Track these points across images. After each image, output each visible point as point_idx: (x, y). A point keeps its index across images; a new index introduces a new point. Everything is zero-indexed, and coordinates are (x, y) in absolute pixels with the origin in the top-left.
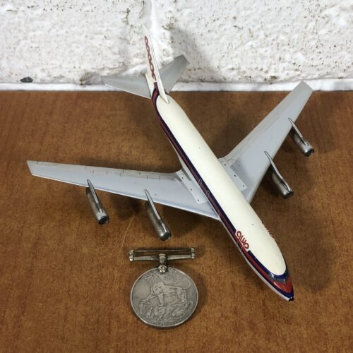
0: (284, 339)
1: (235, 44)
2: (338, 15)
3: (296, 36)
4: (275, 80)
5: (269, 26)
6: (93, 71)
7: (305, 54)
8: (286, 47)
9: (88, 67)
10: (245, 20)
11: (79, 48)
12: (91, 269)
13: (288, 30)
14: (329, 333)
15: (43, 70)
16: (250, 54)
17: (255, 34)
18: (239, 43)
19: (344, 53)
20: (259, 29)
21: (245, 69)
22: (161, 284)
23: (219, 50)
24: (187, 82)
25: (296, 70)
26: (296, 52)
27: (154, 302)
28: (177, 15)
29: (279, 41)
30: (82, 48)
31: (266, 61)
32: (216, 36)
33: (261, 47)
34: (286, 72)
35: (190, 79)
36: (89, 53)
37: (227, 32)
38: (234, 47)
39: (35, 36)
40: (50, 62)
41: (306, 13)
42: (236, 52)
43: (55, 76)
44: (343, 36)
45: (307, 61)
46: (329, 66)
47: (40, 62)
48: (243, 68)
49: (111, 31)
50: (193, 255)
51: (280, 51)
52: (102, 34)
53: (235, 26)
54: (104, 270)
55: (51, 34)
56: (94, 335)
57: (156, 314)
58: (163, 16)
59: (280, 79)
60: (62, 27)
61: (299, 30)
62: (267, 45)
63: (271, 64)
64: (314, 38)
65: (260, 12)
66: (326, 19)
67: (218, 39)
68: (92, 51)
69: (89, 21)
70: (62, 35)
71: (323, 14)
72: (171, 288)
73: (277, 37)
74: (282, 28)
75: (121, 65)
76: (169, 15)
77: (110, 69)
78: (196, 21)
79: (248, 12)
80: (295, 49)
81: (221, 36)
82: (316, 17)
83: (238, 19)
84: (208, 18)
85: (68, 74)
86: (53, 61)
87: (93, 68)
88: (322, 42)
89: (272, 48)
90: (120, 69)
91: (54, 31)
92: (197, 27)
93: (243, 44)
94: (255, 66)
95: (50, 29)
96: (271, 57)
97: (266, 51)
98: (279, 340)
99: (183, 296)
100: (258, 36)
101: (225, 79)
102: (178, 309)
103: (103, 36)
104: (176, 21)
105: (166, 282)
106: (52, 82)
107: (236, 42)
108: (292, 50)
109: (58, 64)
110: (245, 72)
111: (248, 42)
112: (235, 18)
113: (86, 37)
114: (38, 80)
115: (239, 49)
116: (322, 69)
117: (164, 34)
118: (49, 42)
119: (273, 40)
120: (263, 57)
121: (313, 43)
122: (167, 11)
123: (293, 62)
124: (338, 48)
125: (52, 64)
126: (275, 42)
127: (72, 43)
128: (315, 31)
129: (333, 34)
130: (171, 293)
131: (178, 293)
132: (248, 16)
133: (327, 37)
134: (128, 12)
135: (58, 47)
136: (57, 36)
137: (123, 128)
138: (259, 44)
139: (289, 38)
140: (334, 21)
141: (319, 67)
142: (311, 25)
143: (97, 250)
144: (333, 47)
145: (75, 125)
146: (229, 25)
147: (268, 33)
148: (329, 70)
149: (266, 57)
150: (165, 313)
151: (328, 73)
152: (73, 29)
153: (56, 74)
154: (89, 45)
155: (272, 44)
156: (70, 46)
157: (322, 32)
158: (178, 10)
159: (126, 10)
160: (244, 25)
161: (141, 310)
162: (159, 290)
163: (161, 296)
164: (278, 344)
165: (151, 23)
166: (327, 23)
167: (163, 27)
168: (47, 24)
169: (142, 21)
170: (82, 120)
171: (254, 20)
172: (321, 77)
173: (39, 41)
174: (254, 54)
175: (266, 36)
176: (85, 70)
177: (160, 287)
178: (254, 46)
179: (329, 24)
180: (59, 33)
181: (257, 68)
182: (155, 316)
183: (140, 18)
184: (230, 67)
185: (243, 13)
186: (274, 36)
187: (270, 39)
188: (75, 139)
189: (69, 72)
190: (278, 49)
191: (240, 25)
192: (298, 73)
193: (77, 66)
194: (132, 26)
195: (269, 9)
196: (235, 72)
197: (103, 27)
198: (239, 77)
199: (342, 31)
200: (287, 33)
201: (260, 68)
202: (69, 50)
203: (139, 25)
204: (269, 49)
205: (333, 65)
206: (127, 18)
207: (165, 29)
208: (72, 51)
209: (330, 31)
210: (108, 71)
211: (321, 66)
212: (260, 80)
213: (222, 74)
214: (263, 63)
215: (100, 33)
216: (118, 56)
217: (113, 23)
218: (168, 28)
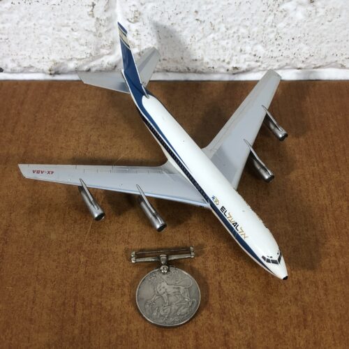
0: (237, 318)
1: (197, 36)
2: (295, 10)
3: (255, 29)
4: (237, 70)
5: (230, 19)
6: (61, 61)
7: (265, 46)
8: (247, 40)
9: (56, 57)
10: (207, 14)
11: (47, 39)
12: (59, 254)
13: (248, 23)
14: (279, 312)
15: (13, 60)
16: (212, 46)
17: (216, 28)
18: (201, 36)
19: (302, 45)
20: (220, 22)
21: (208, 61)
23: (182, 42)
25: (257, 61)
26: (256, 44)
28: (141, 9)
29: (240, 34)
30: (50, 40)
31: (227, 52)
32: (179, 29)
33: (223, 39)
34: (247, 63)
35: (157, 70)
36: (57, 44)
37: (190, 25)
38: (197, 39)
39: (4, 28)
40: (20, 53)
41: (264, 8)
42: (199, 44)
43: (25, 65)
44: (301, 29)
45: (267, 53)
46: (288, 57)
47: (9, 53)
48: (206, 59)
49: (77, 23)
51: (241, 43)
52: (69, 26)
53: (197, 20)
54: (70, 255)
55: (20, 26)
56: (61, 317)
58: (127, 10)
59: (242, 70)
60: (30, 20)
61: (258, 24)
62: (229, 38)
63: (232, 56)
64: (273, 31)
65: (220, 6)
66: (284, 13)
67: (181, 31)
68: (60, 43)
69: (56, 14)
70: (31, 27)
71: (281, 8)
72: (174, 288)
73: (238, 30)
74: (242, 21)
75: (88, 55)
76: (133, 9)
77: (78, 60)
78: (159, 14)
79: (209, 7)
80: (255, 41)
81: (184, 29)
82: (275, 12)
83: (199, 13)
84: (171, 13)
85: (37, 64)
86: (23, 52)
87: (61, 59)
88: (280, 35)
89: (233, 40)
90: (87, 59)
91: (22, 23)
92: (161, 20)
93: (205, 36)
94: (218, 58)
95: (19, 22)
96: (232, 49)
97: (227, 43)
98: (232, 319)
100: (219, 29)
101: (188, 69)
103: (70, 29)
104: (140, 14)
106: (22, 72)
107: (198, 35)
108: (252, 42)
109: (27, 55)
110: (208, 63)
111: (210, 34)
112: (196, 12)
113: (54, 29)
114: (9, 70)
115: (202, 41)
116: (281, 61)
117: (129, 26)
118: (18, 34)
119: (234, 33)
120: (225, 49)
121: (272, 36)
122: (132, 4)
123: (254, 53)
124: (296, 41)
125: (22, 55)
126: (236, 35)
127: (41, 34)
128: (274, 24)
129: (291, 26)
130: (174, 292)
132: (209, 10)
133: (285, 30)
134: (94, 5)
135: (26, 39)
136: (26, 28)
137: (92, 118)
138: (220, 37)
139: (249, 31)
140: (291, 15)
141: (279, 58)
142: (270, 18)
143: (65, 236)
144: (291, 40)
146: (191, 18)
147: (229, 26)
148: (288, 61)
149: (228, 49)
151: (287, 65)
152: (42, 22)
153: (26, 64)
154: (57, 36)
155: (233, 36)
156: (38, 38)
157: (281, 25)
158: (142, 4)
159: (91, 4)
160: (206, 18)
164: (231, 323)
165: (116, 16)
166: (285, 16)
167: (128, 20)
168: (15, 17)
169: (108, 14)
170: (53, 110)
171: (215, 14)
172: (281, 68)
173: (8, 33)
174: (216, 47)
175: (227, 29)
176: (53, 61)
178: (216, 38)
179: (287, 18)
180: (27, 25)
181: (219, 60)
183: (105, 11)
184: (194, 58)
185: (204, 7)
186: (234, 29)
187: (231, 32)
188: (46, 128)
189: (38, 62)
190: (239, 42)
191: (201, 18)
192: (259, 64)
193: (46, 57)
194: (97, 19)
195: (229, 4)
196: (198, 63)
197: (70, 20)
198: (203, 67)
199: (299, 25)
200: (247, 27)
201: (222, 59)
202: (37, 42)
203: (105, 18)
204: (230, 41)
205: (292, 57)
206: (92, 11)
207: (130, 22)
208: (41, 43)
209: (289, 24)
210: (76, 62)
211: (281, 58)
212: (222, 70)
213: (186, 65)
214: (225, 55)
215: (67, 25)
216: (85, 47)
217: (79, 16)
218: (132, 21)
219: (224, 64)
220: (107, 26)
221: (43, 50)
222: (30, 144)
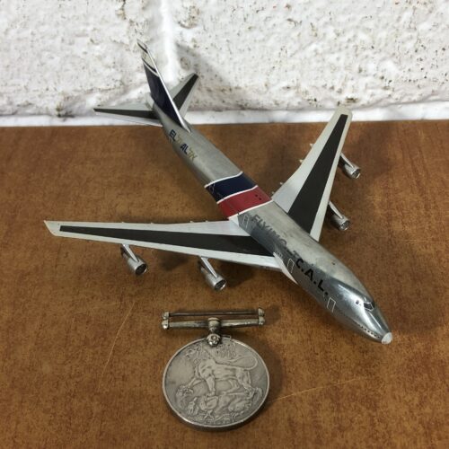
1: (290, 48)
3: (383, 34)
4: (353, 105)
5: (342, 19)
6: (76, 94)
7: (398, 63)
8: (369, 52)
9: (67, 87)
10: (305, 9)
11: (53, 58)
13: (370, 24)
16: (314, 64)
17: (320, 32)
18: (296, 47)
20: (326, 23)
21: (307, 88)
22: (211, 362)
23: (266, 58)
24: (218, 110)
25: (385, 88)
26: (384, 59)
27: (200, 390)
28: (200, 4)
29: (358, 43)
30: (57, 59)
31: (338, 75)
32: (261, 36)
33: (331, 52)
34: (370, 91)
35: (224, 105)
36: (69, 66)
37: (278, 30)
38: (289, 53)
40: (10, 82)
42: (292, 61)
43: (19, 103)
45: (401, 74)
46: (435, 81)
48: (304, 86)
49: (99, 31)
50: (261, 319)
51: (359, 58)
52: (87, 35)
53: (290, 20)
55: (9, 37)
57: (203, 408)
58: (178, 6)
59: (361, 103)
60: (25, 26)
61: (387, 24)
62: (340, 50)
63: (346, 79)
64: (412, 38)
66: (429, 6)
67: (264, 40)
68: (73, 64)
69: (65, 15)
70: (26, 38)
72: (226, 369)
73: (355, 36)
74: (361, 22)
75: (118, 84)
76: (188, 4)
77: (102, 91)
78: (229, 12)
80: (383, 55)
81: (268, 36)
83: (293, 9)
84: (247, 9)
85: (38, 99)
86: (15, 81)
87: (75, 91)
88: (423, 43)
89: (348, 54)
90: (116, 91)
91: (13, 32)
92: (231, 23)
93: (302, 48)
94: (323, 83)
95: (7, 30)
96: (346, 68)
97: (338, 59)
99: (245, 380)
100: (324, 34)
101: (277, 104)
102: (238, 399)
103: (87, 40)
104: (198, 13)
105: (219, 359)
106: (14, 114)
107: (292, 46)
108: (378, 57)
109: (23, 85)
110: (306, 92)
111: (310, 44)
112: (288, 6)
113: (63, 40)
115: (297, 56)
116: (424, 86)
117: (181, 34)
118: (7, 50)
119: (349, 40)
120: (334, 69)
121: (410, 45)
123: (380, 75)
125: (14, 85)
126: (351, 45)
127: (42, 51)
128: (412, 25)
129: (440, 30)
130: (227, 376)
131: (238, 375)
133: (430, 35)
135: (20, 58)
136: (19, 39)
137: (119, 178)
138: (327, 48)
139: (372, 37)
141: (420, 83)
142: (407, 15)
144: (440, 51)
145: (45, 175)
146: (280, 17)
147: (340, 30)
148: (435, 88)
149: (339, 68)
150: (217, 406)
151: (433, 93)
152: (42, 29)
153: (20, 100)
154: (68, 53)
155: (347, 47)
156: (39, 56)
157: (423, 27)
160: (304, 17)
161: (179, 401)
162: (208, 371)
163: (210, 381)
165: (161, 18)
166: (431, 12)
167: (179, 23)
168: (1, 21)
169: (148, 15)
170: (57, 167)
171: (318, 10)
172: (423, 100)
174: (320, 64)
175: (338, 35)
176: (63, 93)
177: (209, 367)
178: (320, 51)
179: (433, 15)
180: (21, 35)
181: (324, 86)
182: (200, 411)
183: (144, 8)
184: (285, 84)
186: (350, 35)
187: (344, 39)
188: (44, 195)
189: (40, 96)
190: (357, 55)
191: (296, 18)
192: (389, 92)
193: (51, 88)
194: (131, 22)
196: (291, 93)
197: (88, 24)
198: (299, 100)
200: (369, 30)
201: (329, 85)
202: (37, 62)
203: (143, 20)
204: (343, 55)
205: (441, 79)
206: (123, 9)
207: (183, 26)
208: (42, 64)
209: (436, 25)
210: (98, 95)
211: (425, 81)
212: (330, 104)
213: (273, 97)
214: (334, 78)
215: (84, 35)
216: (113, 70)
217: (103, 19)
218: (187, 24)
219: (333, 94)
220: (148, 34)
221: (47, 75)
222: (18, 218)
